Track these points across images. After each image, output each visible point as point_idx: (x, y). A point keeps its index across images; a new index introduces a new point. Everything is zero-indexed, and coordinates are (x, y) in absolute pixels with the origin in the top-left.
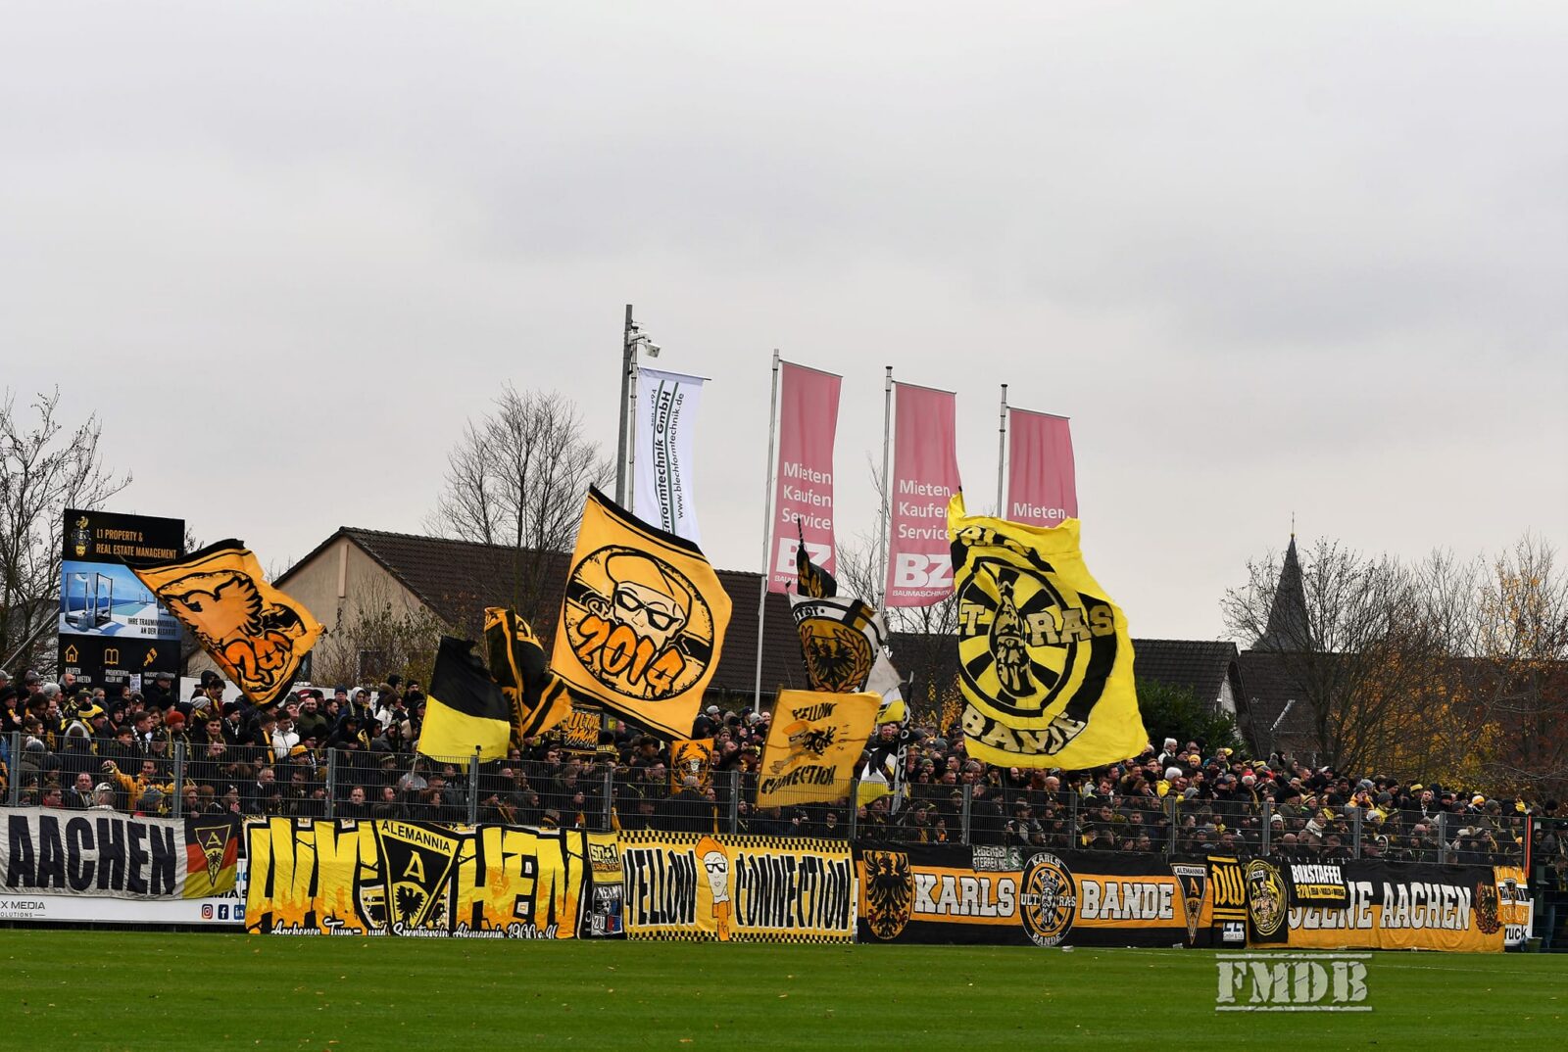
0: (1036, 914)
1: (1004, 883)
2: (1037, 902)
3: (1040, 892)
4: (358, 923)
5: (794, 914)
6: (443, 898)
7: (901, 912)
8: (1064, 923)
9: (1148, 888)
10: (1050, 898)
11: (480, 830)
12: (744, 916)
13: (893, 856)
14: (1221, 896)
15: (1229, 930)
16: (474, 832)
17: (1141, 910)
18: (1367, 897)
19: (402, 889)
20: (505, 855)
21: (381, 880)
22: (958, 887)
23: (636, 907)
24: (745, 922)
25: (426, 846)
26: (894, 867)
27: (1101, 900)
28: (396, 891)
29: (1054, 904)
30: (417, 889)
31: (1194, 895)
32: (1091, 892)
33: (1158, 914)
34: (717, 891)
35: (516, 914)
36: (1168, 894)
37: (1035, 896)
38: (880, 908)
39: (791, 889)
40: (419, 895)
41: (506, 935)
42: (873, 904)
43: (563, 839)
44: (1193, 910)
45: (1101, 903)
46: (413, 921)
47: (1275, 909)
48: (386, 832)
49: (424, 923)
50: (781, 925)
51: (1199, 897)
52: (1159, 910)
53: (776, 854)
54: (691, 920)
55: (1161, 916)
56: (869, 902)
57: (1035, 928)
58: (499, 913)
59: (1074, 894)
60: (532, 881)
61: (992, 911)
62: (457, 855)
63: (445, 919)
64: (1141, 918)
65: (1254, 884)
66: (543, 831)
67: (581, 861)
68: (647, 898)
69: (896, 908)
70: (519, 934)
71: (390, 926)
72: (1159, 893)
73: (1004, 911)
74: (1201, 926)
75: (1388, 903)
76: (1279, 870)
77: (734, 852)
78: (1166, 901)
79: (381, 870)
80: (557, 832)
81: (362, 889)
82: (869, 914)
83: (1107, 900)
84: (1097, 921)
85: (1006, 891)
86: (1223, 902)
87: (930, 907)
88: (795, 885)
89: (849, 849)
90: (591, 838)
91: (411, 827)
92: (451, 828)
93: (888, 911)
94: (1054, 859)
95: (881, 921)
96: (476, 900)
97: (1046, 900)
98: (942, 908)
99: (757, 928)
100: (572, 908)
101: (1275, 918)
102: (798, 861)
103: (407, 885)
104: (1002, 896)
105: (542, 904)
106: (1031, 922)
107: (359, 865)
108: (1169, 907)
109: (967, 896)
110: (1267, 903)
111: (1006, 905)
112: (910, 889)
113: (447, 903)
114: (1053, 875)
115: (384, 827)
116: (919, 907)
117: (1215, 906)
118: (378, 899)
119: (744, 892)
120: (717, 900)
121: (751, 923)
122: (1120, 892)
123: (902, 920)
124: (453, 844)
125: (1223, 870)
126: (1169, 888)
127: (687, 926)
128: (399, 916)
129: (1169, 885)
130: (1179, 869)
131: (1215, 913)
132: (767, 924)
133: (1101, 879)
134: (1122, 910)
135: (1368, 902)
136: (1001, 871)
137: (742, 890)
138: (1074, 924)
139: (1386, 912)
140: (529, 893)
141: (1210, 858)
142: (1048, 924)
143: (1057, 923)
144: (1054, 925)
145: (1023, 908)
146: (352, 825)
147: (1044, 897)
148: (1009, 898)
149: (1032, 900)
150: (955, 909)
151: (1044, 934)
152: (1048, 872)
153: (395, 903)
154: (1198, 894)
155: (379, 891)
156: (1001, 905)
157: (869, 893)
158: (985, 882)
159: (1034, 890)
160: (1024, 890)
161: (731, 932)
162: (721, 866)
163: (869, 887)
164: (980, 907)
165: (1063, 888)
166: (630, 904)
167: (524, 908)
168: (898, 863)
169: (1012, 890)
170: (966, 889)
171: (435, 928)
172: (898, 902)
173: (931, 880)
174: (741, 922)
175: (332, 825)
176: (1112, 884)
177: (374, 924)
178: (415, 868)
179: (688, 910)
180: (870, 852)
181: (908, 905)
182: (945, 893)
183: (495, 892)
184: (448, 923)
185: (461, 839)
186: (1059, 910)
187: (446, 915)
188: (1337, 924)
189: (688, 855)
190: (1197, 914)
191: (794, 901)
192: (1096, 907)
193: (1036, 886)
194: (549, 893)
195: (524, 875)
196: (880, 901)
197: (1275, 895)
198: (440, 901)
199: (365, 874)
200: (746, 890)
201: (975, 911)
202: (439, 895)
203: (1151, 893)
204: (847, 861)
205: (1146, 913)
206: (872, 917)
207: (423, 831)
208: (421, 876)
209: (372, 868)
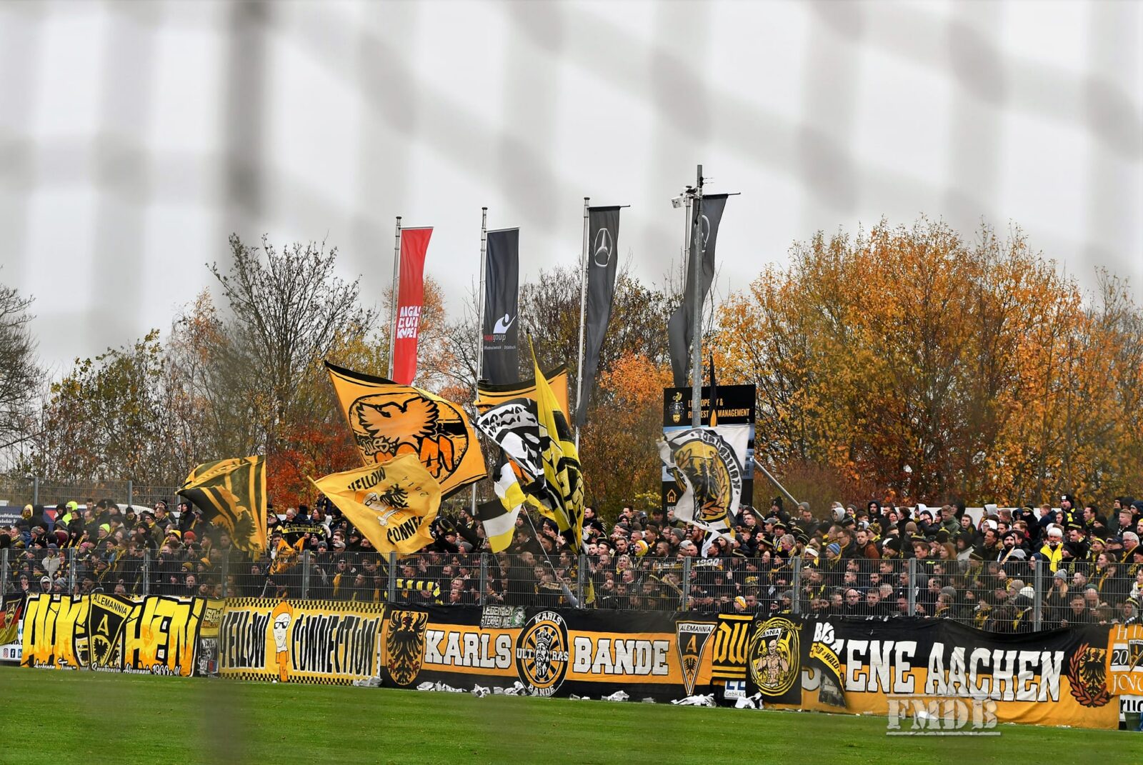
0: (531, 666)
1: (505, 639)
2: (532, 656)
3: (534, 646)
4: (74, 663)
5: (333, 662)
6: (118, 646)
7: (414, 663)
8: (558, 676)
9: (640, 645)
10: (543, 653)
11: (146, 599)
12: (298, 663)
13: (415, 616)
14: (720, 654)
15: (733, 688)
16: (142, 601)
17: (634, 666)
18: (905, 657)
19: (97, 640)
20: (155, 616)
21: (85, 635)
22: (461, 642)
23: (227, 654)
24: (299, 667)
25: (114, 611)
26: (412, 624)
27: (593, 655)
28: (94, 641)
29: (547, 658)
30: (105, 640)
31: (691, 652)
32: (583, 648)
33: (652, 670)
34: (279, 643)
35: (157, 658)
36: (662, 651)
37: (530, 651)
38: (397, 659)
39: (331, 642)
40: (106, 644)
41: (152, 673)
42: (392, 655)
43: (192, 605)
44: (690, 667)
45: (593, 656)
46: (102, 661)
47: (785, 668)
48: (94, 602)
49: (108, 663)
50: (323, 671)
51: (697, 654)
52: (652, 666)
53: (326, 614)
54: (262, 665)
55: (654, 672)
56: (389, 654)
57: (530, 680)
58: (148, 657)
59: (566, 649)
60: (166, 634)
61: (491, 663)
62: (129, 617)
63: (119, 661)
64: (634, 674)
65: (763, 643)
66: (182, 599)
67: (197, 620)
68: (234, 647)
69: (410, 659)
70: (159, 672)
71: (91, 665)
72: (653, 649)
73: (501, 664)
74: (698, 683)
75: (936, 666)
76: (800, 628)
77: (298, 613)
78: (660, 658)
79: (86, 628)
80: (190, 600)
81: (77, 640)
82: (389, 663)
83: (599, 655)
84: (589, 674)
85: (504, 645)
86: (722, 659)
87: (438, 659)
88: (334, 639)
89: (383, 610)
90: (209, 604)
91: (109, 598)
92: (131, 599)
93: (404, 661)
94: (557, 616)
95: (399, 670)
96: (136, 648)
97: (540, 654)
98: (447, 660)
99: (308, 673)
100: (189, 654)
101: (785, 678)
102: (341, 620)
103: (100, 637)
104: (501, 651)
105: (172, 651)
106: (526, 674)
107: (75, 624)
108: (664, 664)
109: (469, 649)
110: (776, 662)
111: (503, 658)
112: (421, 643)
113: (120, 649)
114: (551, 630)
115: (95, 599)
116: (428, 658)
117: (716, 663)
118: (85, 647)
119: (297, 643)
120: (279, 650)
121: (303, 668)
122: (613, 648)
123: (415, 669)
124: (130, 608)
125: (733, 628)
126: (664, 645)
127: (260, 670)
128: (95, 659)
129: (665, 642)
130: (684, 627)
131: (713, 671)
132: (314, 670)
133: (595, 635)
134: (614, 666)
135: (908, 664)
136: (502, 628)
137: (296, 642)
138: (566, 677)
139: (932, 676)
140: (164, 644)
141: (721, 616)
142: (542, 676)
143: (551, 675)
144: (547, 678)
145: (519, 661)
146: (79, 599)
147: (538, 652)
148: (506, 652)
149: (527, 654)
150: (458, 661)
151: (538, 685)
152: (546, 629)
153: (93, 649)
154: (695, 651)
155: (84, 641)
156: (498, 658)
157: (389, 645)
158: (485, 638)
159: (528, 645)
160: (519, 645)
161: (289, 675)
162: (285, 624)
163: (389, 641)
164: (480, 659)
165: (556, 644)
166: (224, 652)
167: (161, 654)
168: (417, 621)
169: (508, 645)
170: (467, 643)
171: (114, 667)
172: (412, 654)
173: (439, 635)
174: (295, 668)
175: (69, 598)
176: (603, 641)
177: (82, 663)
178: (103, 627)
179: (260, 657)
180: (398, 612)
181: (419, 656)
182: (450, 647)
183: (147, 643)
184: (120, 663)
185: (134, 605)
186: (552, 663)
187: (120, 658)
188: (866, 686)
189: (267, 615)
190: (694, 671)
191: (333, 652)
192: (588, 662)
193: (531, 642)
194: (176, 643)
195: (162, 630)
196: (397, 653)
197: (784, 653)
198: (116, 648)
199: (80, 630)
200: (299, 642)
201: (476, 663)
202: (116, 645)
203: (644, 649)
204: (378, 619)
205: (639, 670)
206: (392, 666)
207: (115, 601)
208: (106, 631)
209: (81, 626)
